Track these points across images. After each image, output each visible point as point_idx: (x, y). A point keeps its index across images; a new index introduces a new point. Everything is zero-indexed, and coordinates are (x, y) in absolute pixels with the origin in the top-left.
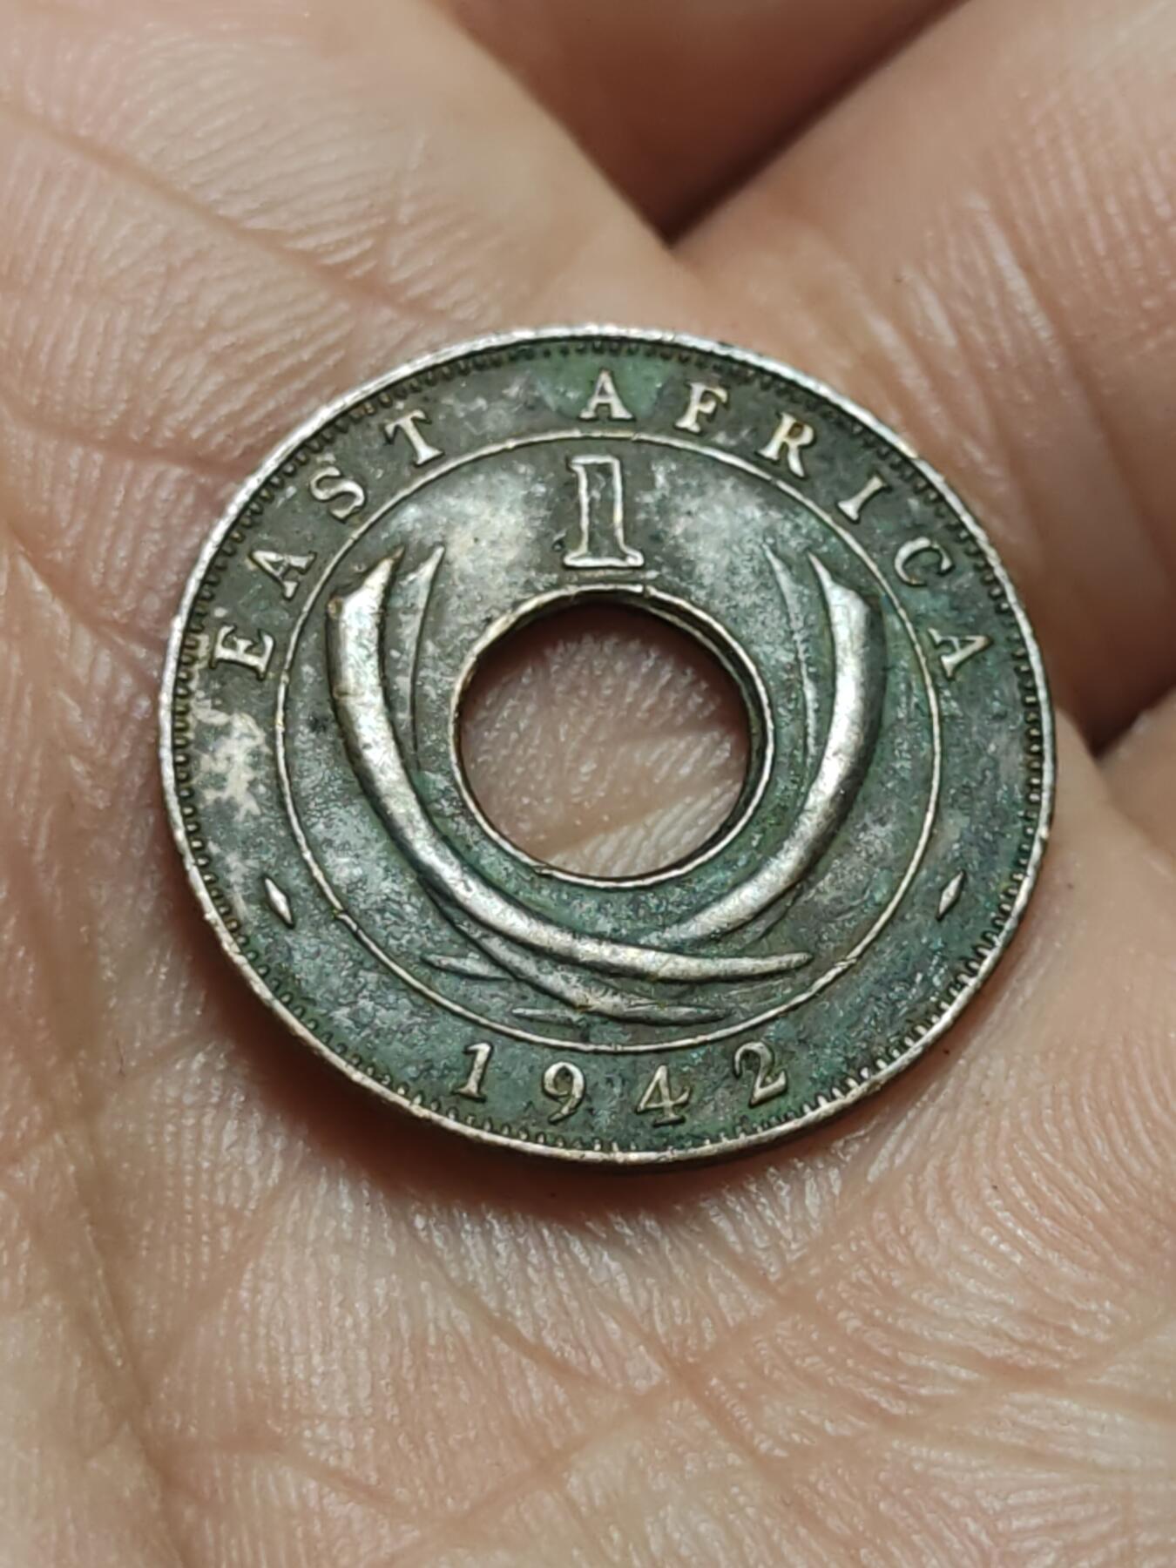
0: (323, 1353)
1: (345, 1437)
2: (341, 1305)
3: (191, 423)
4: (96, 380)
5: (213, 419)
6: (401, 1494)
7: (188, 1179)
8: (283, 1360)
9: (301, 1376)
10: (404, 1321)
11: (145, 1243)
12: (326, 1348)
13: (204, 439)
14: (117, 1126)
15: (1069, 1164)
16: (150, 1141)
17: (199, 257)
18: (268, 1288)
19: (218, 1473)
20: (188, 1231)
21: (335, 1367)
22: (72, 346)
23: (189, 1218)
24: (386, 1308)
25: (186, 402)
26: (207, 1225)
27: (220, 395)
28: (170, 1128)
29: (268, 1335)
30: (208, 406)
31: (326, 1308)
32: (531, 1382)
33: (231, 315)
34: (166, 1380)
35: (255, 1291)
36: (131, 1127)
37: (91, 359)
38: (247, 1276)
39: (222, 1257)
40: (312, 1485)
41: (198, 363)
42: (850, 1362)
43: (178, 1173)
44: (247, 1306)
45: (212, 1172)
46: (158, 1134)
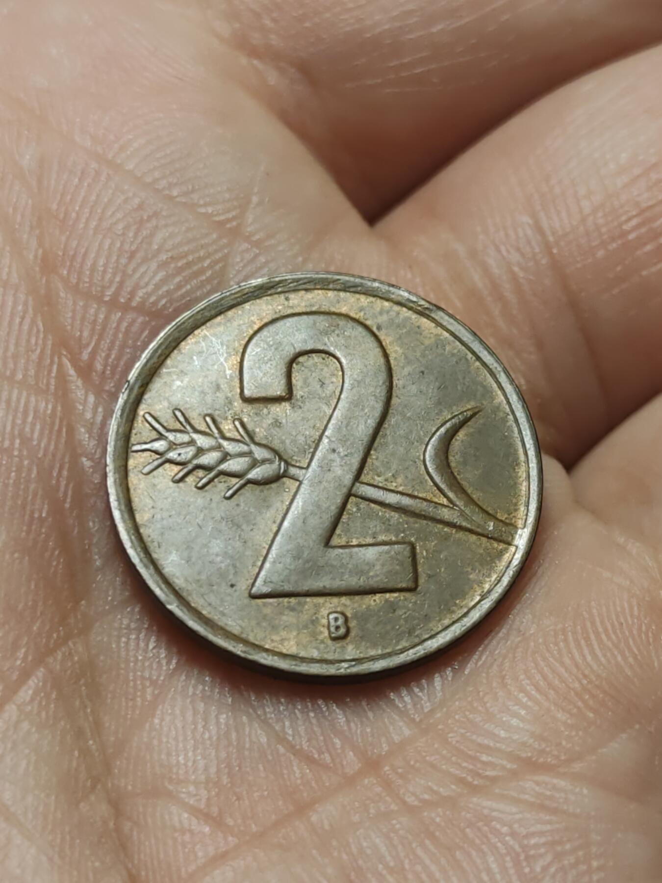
0: (193, 751)
1: (204, 793)
2: (204, 727)
3: (149, 295)
4: (104, 272)
5: (160, 292)
6: (230, 822)
7: (132, 664)
8: (174, 754)
9: (182, 762)
10: (234, 735)
11: (109, 696)
12: (195, 748)
13: (155, 303)
14: (99, 638)
15: (562, 664)
16: (114, 646)
17: (156, 214)
18: (168, 718)
19: (141, 809)
20: (131, 690)
21: (199, 758)
22: (93, 255)
23: (132, 684)
24: (226, 729)
25: (147, 284)
26: (140, 687)
27: (164, 281)
28: (124, 639)
29: (168, 742)
30: (157, 287)
31: (195, 728)
32: (295, 768)
33: (170, 243)
34: (118, 763)
35: (162, 720)
36: (105, 640)
37: (101, 262)
38: (158, 712)
39: (147, 703)
40: (186, 815)
41: (154, 265)
42: (454, 759)
43: (127, 661)
44: (158, 727)
45: (143, 661)
46: (118, 642)
